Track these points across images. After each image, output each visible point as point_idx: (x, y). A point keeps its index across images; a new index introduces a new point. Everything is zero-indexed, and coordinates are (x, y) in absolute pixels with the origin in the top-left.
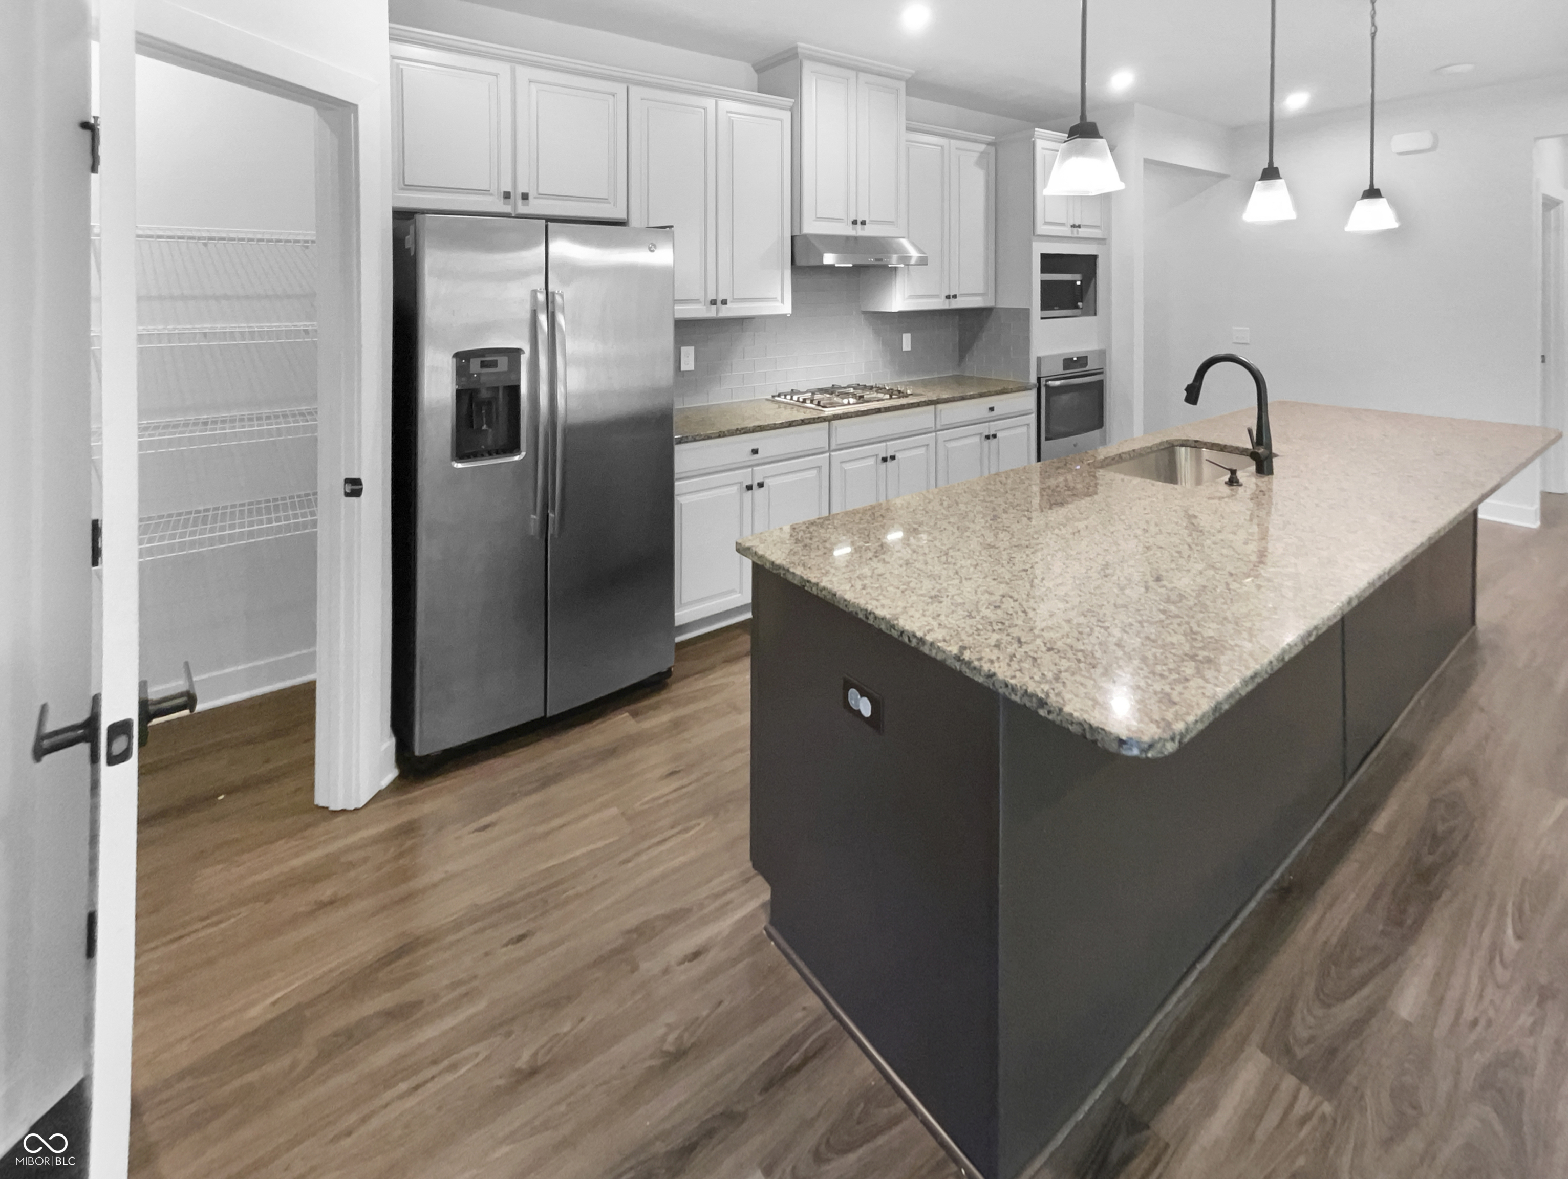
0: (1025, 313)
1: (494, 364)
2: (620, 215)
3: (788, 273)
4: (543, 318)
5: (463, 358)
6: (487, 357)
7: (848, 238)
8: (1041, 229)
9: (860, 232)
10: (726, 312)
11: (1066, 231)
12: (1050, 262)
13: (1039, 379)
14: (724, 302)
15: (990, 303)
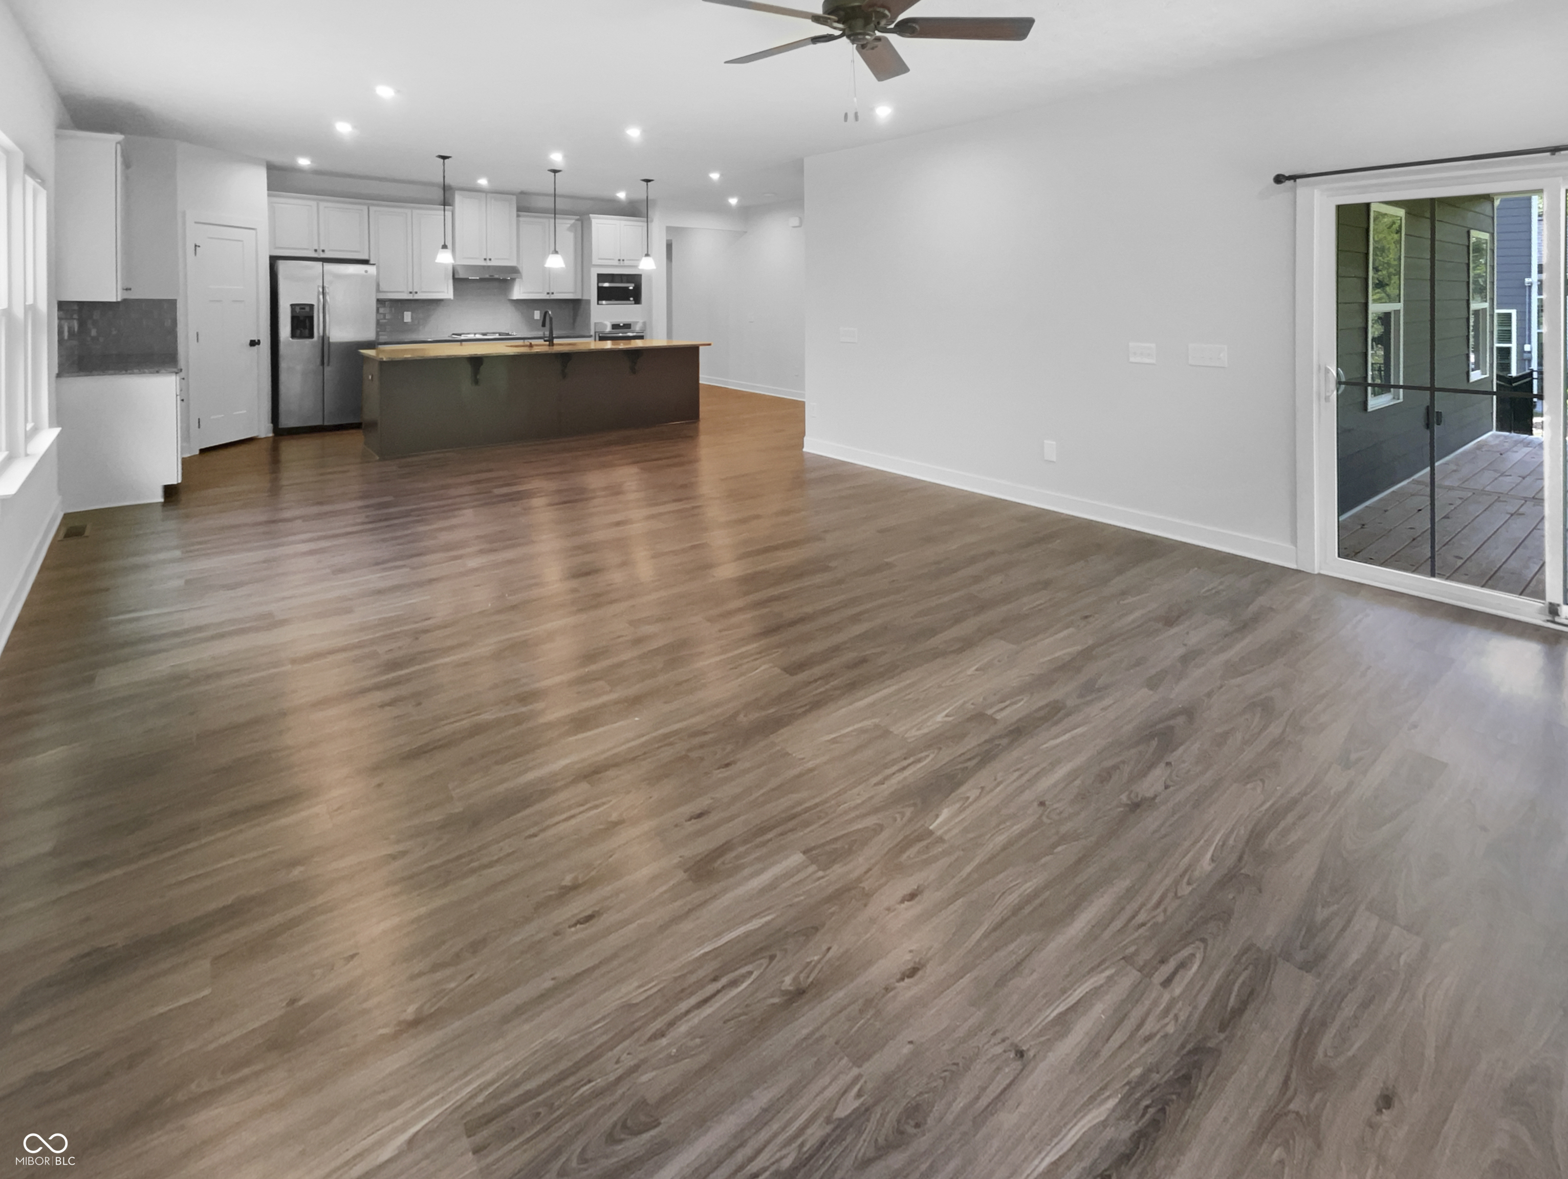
0: (588, 302)
1: (304, 309)
2: (365, 257)
3: (451, 282)
4: (321, 297)
5: (293, 306)
6: (302, 306)
7: (483, 267)
8: (595, 261)
9: (489, 263)
10: (417, 297)
11: (616, 263)
12: (601, 277)
13: (595, 332)
14: (416, 293)
15: (579, 297)
